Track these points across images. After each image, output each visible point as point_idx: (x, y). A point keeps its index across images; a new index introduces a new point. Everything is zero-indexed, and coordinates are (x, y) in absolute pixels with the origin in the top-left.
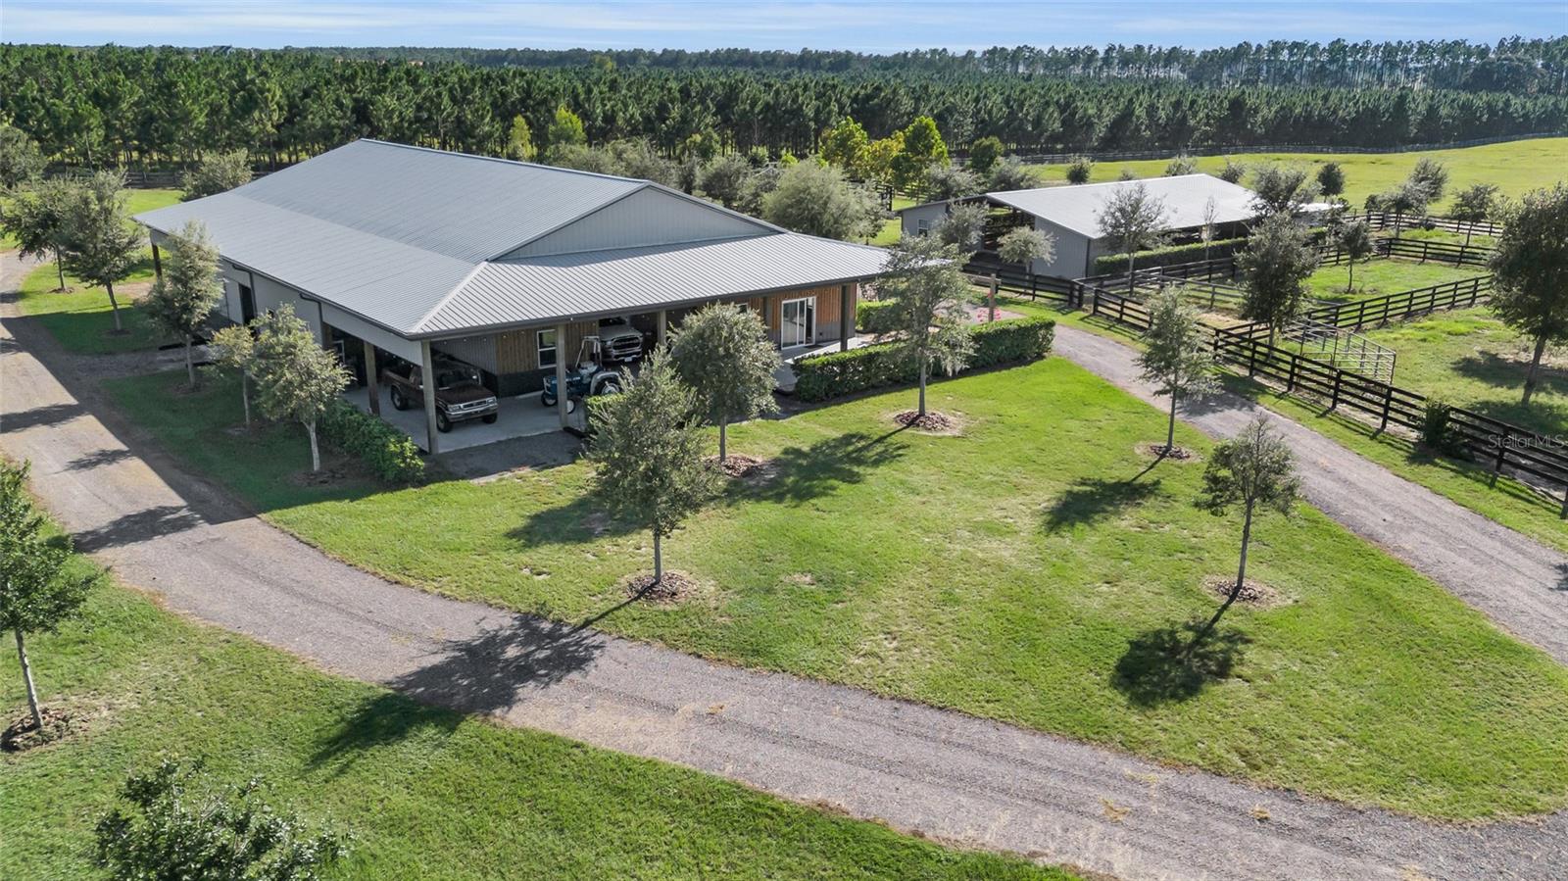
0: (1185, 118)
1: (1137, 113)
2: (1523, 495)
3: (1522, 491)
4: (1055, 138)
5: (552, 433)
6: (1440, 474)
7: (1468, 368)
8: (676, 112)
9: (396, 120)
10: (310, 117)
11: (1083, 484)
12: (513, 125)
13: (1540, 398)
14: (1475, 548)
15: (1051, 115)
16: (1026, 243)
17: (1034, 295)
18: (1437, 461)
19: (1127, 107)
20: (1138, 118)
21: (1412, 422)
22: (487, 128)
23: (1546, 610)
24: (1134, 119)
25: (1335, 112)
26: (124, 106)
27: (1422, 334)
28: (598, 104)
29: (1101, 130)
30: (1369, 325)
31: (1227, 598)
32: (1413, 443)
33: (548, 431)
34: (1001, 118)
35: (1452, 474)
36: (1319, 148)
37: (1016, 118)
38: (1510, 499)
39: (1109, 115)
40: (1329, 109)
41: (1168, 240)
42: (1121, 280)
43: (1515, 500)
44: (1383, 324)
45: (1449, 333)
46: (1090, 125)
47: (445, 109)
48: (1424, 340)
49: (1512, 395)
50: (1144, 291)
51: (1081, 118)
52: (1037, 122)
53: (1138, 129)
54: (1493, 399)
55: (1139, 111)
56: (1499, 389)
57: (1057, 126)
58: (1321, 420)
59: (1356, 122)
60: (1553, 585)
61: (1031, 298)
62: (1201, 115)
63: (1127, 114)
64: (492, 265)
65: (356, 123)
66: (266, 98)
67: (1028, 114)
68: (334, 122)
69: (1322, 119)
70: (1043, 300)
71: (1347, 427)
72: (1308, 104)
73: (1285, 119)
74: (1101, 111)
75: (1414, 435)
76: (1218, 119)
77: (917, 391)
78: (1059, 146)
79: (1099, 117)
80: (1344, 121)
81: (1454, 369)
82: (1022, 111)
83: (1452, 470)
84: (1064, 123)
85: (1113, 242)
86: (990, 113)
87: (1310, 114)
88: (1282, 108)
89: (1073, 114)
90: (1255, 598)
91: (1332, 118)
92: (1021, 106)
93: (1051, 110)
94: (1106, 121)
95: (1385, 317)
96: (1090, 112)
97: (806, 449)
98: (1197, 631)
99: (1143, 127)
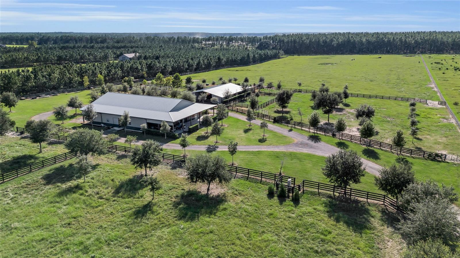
7: (275, 112)
11: (245, 129)
12: (84, 78)
13: (284, 115)
21: (272, 119)
22: (77, 79)
27: (269, 108)
30: (262, 107)
44: (264, 107)
45: (272, 107)
49: (281, 115)
54: (279, 115)
58: (263, 120)
64: (170, 112)
69: (235, 60)
73: (229, 60)
75: (273, 121)
76: (216, 62)
80: (239, 60)
85: (225, 98)
87: (232, 59)
88: (227, 58)
90: (266, 136)
91: (237, 59)
98: (262, 138)
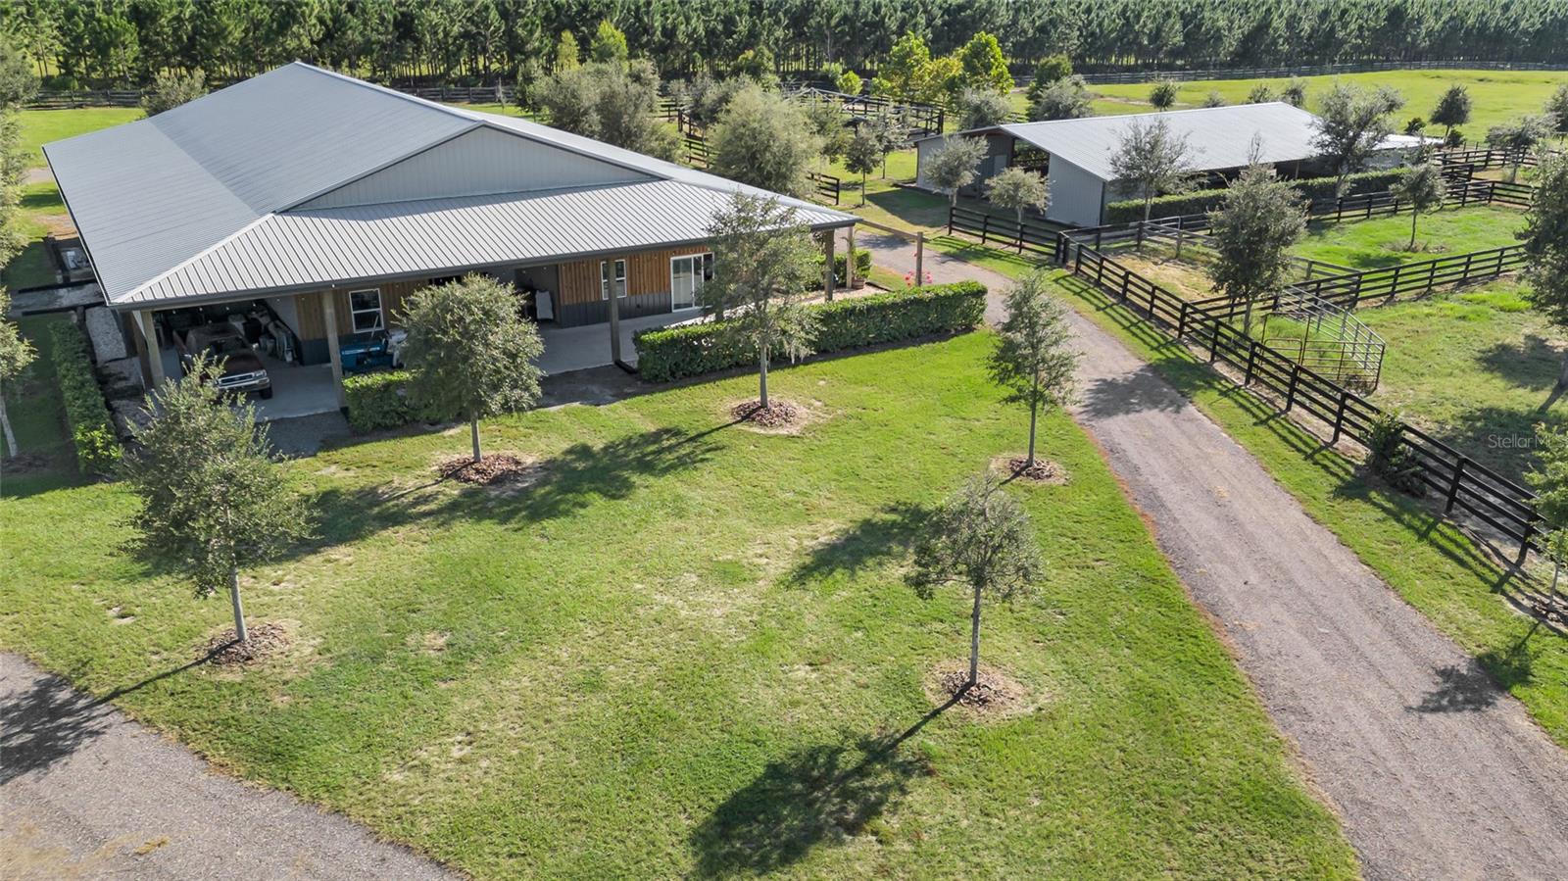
0: (1333, 29)
1: (1274, 24)
2: (1459, 552)
3: (1459, 545)
4: (1175, 53)
5: (324, 414)
6: (1365, 516)
7: (1497, 359)
8: (743, 25)
9: (441, 35)
10: (349, 32)
11: (893, 510)
12: (561, 41)
14: (1343, 635)
15: (1172, 28)
16: (1017, 186)
17: (1021, 247)
18: (1373, 494)
19: (1264, 17)
20: (1276, 30)
21: (1362, 436)
22: (537, 44)
23: (1380, 742)
24: (1271, 31)
25: (1516, 23)
26: (163, 21)
27: (1466, 309)
28: (658, 17)
29: (1231, 43)
30: (1405, 296)
31: (950, 697)
32: (1357, 468)
33: (321, 411)
34: (1111, 32)
35: (1381, 515)
36: (1493, 64)
37: (1132, 30)
38: (1438, 557)
39: (1242, 27)
40: (1508, 19)
41: (1192, 184)
42: (1125, 232)
43: (1444, 559)
44: (1426, 293)
45: (1502, 309)
46: (1218, 38)
47: (492, 24)
48: (1463, 318)
49: (1531, 400)
50: (1152, 245)
51: (1208, 31)
52: (1156, 36)
53: (1274, 42)
54: (1503, 404)
55: (1278, 23)
56: (1520, 391)
57: (1178, 39)
58: (1260, 429)
59: (1540, 35)
60: (1415, 701)
61: (1017, 250)
62: (1353, 26)
63: (1263, 27)
64: (279, 218)
65: (399, 39)
66: (303, 13)
67: (1145, 25)
68: (374, 37)
69: (1499, 30)
70: (1030, 254)
71: (1284, 439)
72: (1483, 14)
73: (1455, 30)
74: (1232, 22)
76: (1374, 30)
77: (757, 378)
78: (1179, 62)
79: (1230, 29)
80: (1525, 32)
81: (1478, 360)
82: (1138, 22)
83: (1384, 509)
84: (1187, 36)
85: (1126, 185)
86: (1100, 25)
87: (1484, 26)
88: (1452, 18)
89: (1199, 27)
90: (985, 701)
91: (1511, 30)
92: (1138, 17)
93: (1172, 20)
94: (1238, 34)
95: (1429, 286)
96: (1221, 23)
97: (598, 445)
98: (870, 752)
99: (1281, 41)
